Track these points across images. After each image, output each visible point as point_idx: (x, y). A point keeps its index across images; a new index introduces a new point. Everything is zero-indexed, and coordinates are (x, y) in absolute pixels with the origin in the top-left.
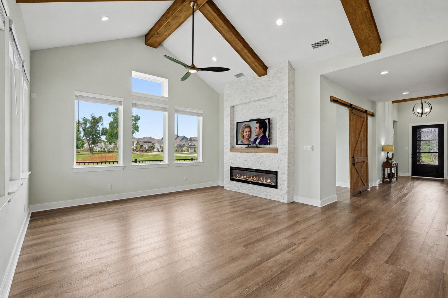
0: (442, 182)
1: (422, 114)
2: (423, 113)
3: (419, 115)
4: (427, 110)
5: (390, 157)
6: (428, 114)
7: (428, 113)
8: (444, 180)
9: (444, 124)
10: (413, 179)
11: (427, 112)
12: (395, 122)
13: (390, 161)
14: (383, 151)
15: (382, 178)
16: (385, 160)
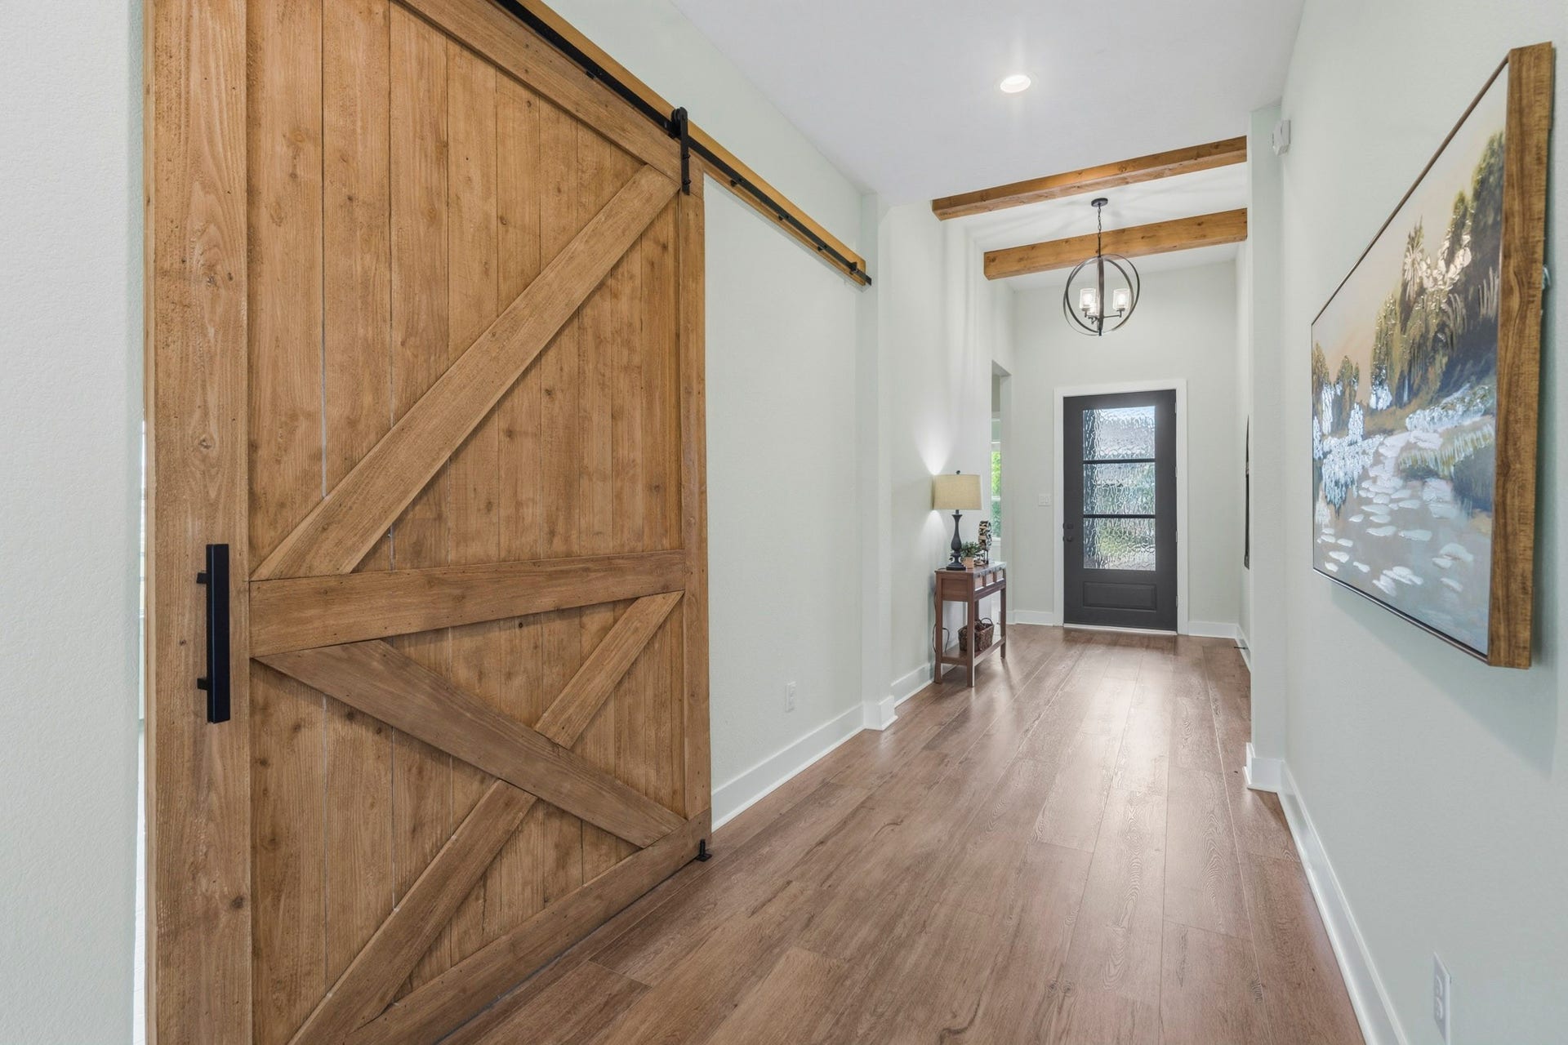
0: (1171, 646)
1: (1100, 319)
2: (1105, 315)
3: (1087, 322)
4: (1120, 298)
5: (970, 537)
6: (1124, 317)
7: (1125, 314)
8: (1180, 640)
9: (1174, 391)
10: (1071, 638)
11: (1121, 310)
12: (999, 377)
13: (968, 563)
14: (933, 506)
15: (930, 659)
16: (944, 559)
